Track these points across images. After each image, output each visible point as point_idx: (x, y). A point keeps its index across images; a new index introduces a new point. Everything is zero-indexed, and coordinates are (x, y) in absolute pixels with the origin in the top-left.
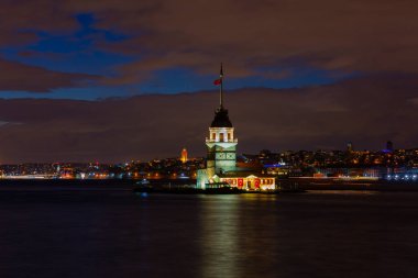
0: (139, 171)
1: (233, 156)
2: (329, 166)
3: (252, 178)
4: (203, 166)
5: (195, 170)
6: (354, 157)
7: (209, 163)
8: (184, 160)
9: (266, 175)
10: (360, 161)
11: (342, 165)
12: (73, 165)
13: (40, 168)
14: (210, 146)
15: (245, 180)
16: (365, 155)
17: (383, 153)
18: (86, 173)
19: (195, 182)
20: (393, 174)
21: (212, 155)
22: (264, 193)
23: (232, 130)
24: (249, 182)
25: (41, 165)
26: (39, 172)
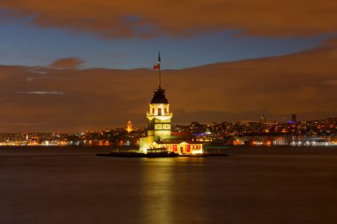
0: (92, 139)
1: (169, 127)
2: (245, 135)
3: (184, 144)
4: (144, 134)
5: (138, 138)
6: (265, 127)
7: (150, 133)
8: (129, 130)
9: (196, 142)
10: (270, 130)
11: (257, 134)
12: (39, 135)
13: (12, 137)
14: (151, 119)
15: (179, 146)
16: (274, 126)
17: (289, 124)
18: (50, 140)
19: (138, 148)
20: (296, 141)
21: (151, 126)
22: (194, 156)
23: (168, 105)
24: (181, 148)
25: (13, 135)
26: (11, 140)
